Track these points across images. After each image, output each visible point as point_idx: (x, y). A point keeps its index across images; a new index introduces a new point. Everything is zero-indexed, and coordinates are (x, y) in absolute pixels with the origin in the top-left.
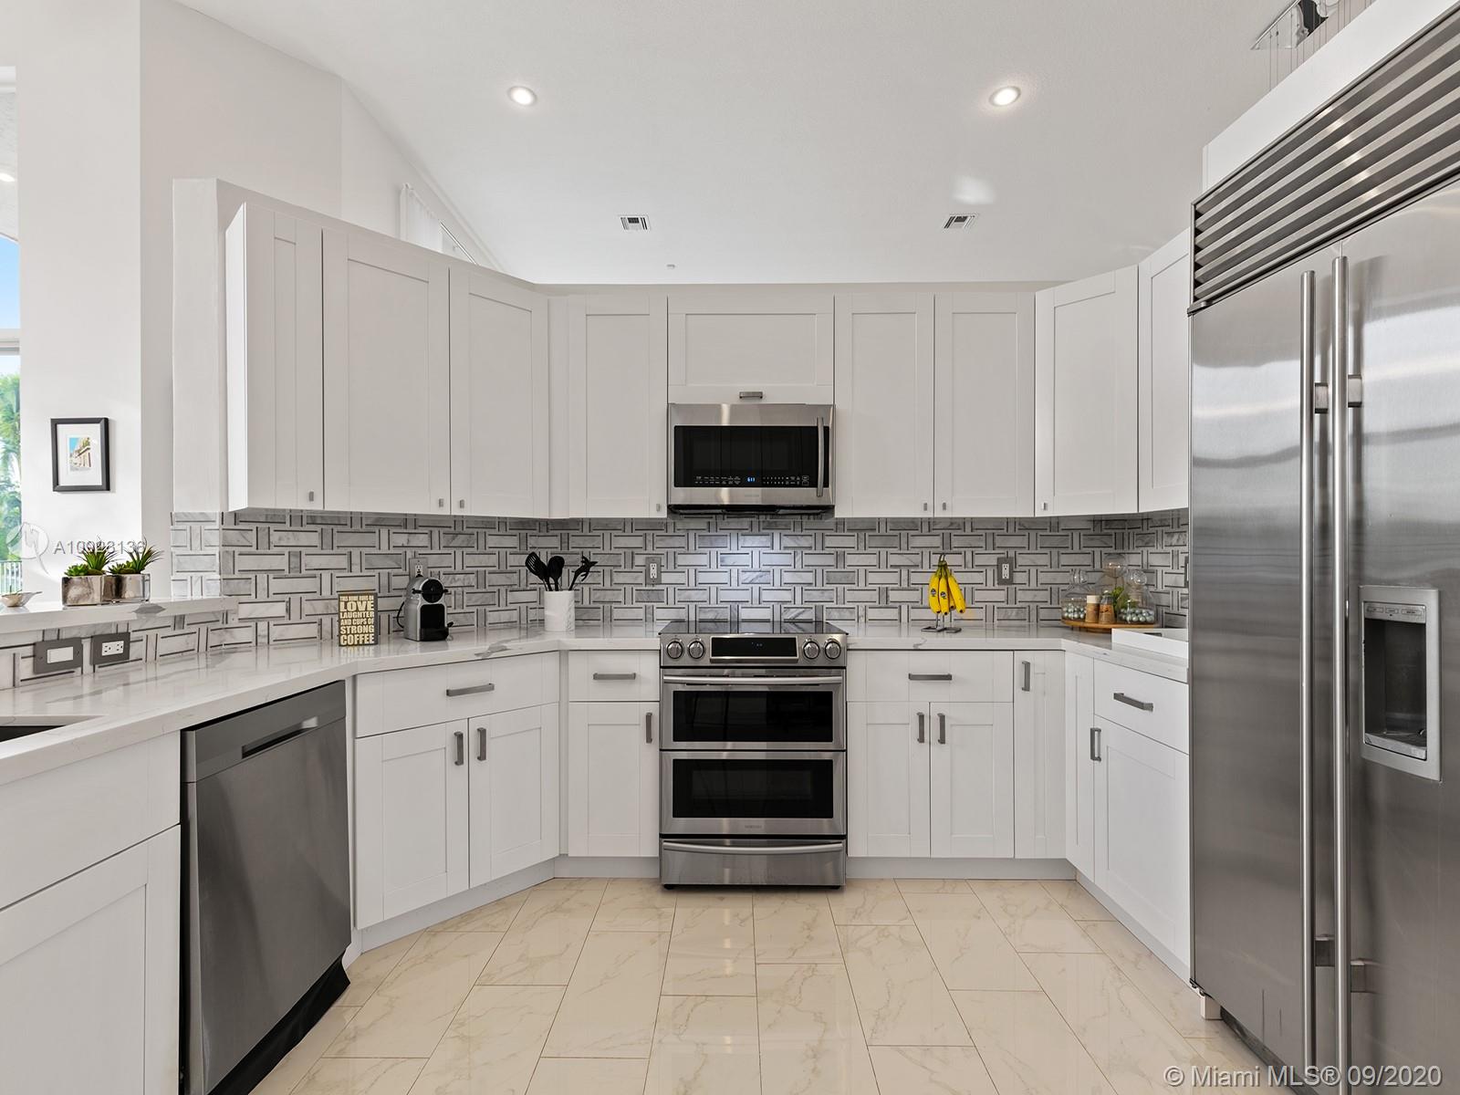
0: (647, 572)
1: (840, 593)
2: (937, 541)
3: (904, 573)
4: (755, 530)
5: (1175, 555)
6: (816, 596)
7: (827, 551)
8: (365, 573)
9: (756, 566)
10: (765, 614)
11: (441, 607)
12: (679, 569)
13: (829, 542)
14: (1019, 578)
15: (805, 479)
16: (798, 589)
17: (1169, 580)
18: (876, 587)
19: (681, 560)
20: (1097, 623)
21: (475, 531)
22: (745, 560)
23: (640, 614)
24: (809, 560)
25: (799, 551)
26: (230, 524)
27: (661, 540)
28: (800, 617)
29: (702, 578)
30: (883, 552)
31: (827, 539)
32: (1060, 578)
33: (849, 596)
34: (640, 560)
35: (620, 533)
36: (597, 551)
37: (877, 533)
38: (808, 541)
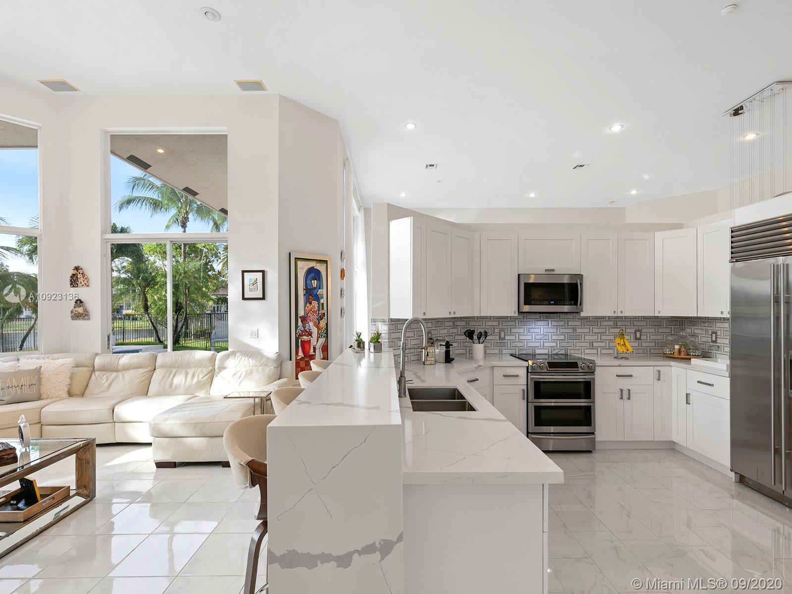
0: (500, 336)
1: (575, 343)
3: (599, 335)
4: (542, 319)
5: (707, 331)
6: (565, 344)
7: (569, 327)
9: (542, 333)
10: (546, 351)
12: (512, 334)
13: (570, 323)
14: (643, 337)
15: (573, 302)
16: (558, 342)
17: (704, 339)
18: (588, 341)
19: (513, 330)
20: (680, 355)
22: (538, 330)
23: (497, 351)
24: (562, 331)
25: (559, 327)
26: (390, 322)
27: (505, 323)
28: (559, 353)
29: (521, 337)
30: (591, 327)
31: (569, 322)
32: (659, 337)
34: (497, 331)
35: (489, 320)
36: (480, 327)
37: (588, 320)
38: (562, 323)
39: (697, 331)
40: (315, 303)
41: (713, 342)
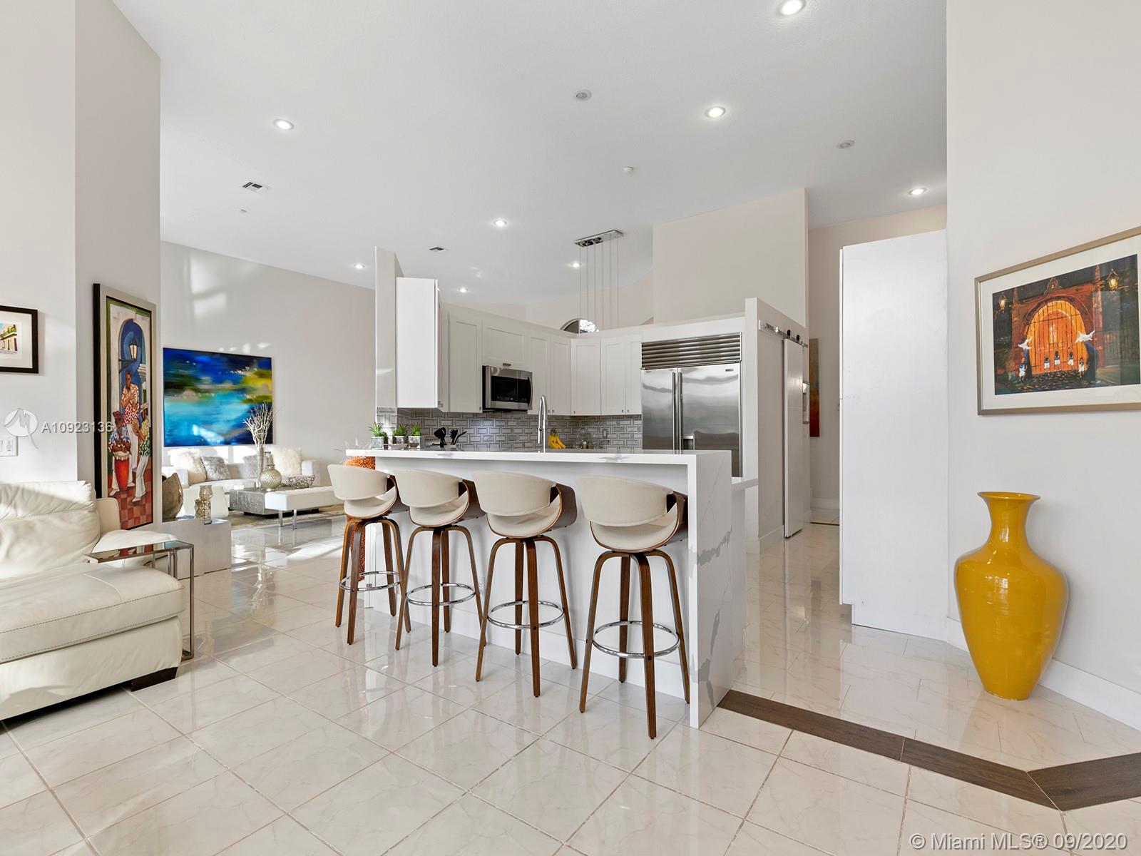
5: (599, 429)
22: (484, 431)
31: (509, 422)
38: (503, 423)
39: (590, 430)
40: (134, 388)
41: (604, 437)
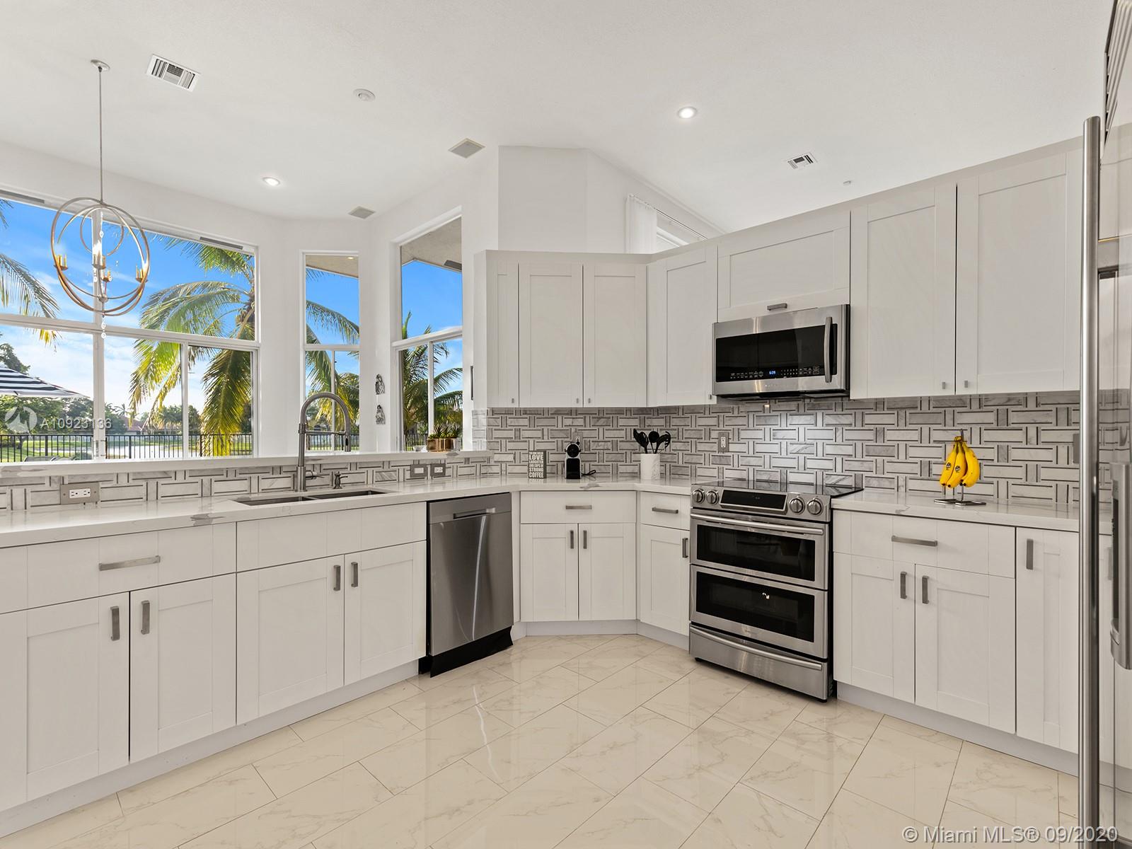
0: (720, 443)
1: (880, 465)
2: (991, 418)
4: (801, 411)
6: (856, 466)
7: (866, 427)
8: (550, 440)
9: (802, 440)
10: (810, 478)
11: (578, 460)
12: (742, 441)
13: (868, 419)
16: (839, 459)
18: (918, 460)
19: (744, 434)
21: (611, 416)
22: (793, 434)
23: (715, 472)
24: (848, 435)
25: (840, 428)
26: (490, 413)
27: (729, 420)
28: (841, 483)
29: (759, 448)
30: (925, 428)
31: (866, 416)
33: (888, 467)
34: (714, 434)
35: (702, 415)
36: (687, 428)
37: (918, 410)
38: (849, 419)
